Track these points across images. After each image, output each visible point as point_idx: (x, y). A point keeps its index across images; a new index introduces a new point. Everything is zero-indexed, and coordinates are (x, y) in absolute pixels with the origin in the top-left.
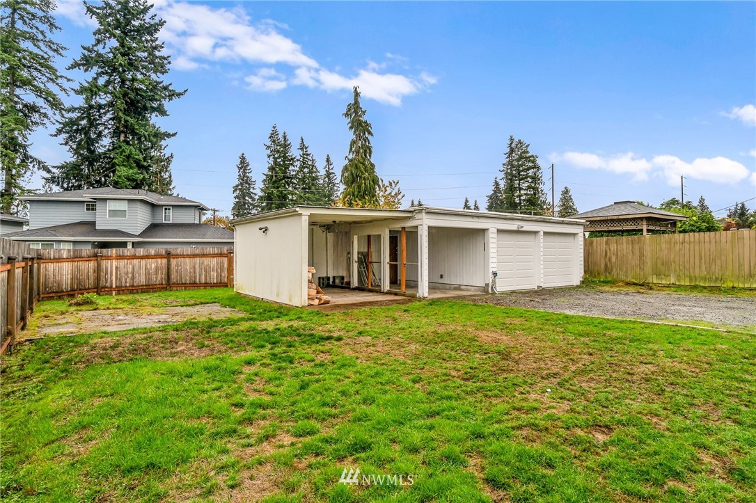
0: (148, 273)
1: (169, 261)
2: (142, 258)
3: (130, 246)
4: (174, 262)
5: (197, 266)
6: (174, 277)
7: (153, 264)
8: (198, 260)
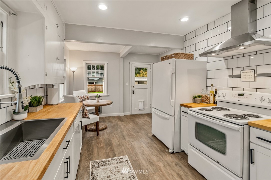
0: (91, 89)
1: (95, 87)
2: (90, 86)
3: (95, 83)
4: (96, 87)
5: (100, 88)
6: (96, 89)
7: (92, 87)
8: (100, 86)
